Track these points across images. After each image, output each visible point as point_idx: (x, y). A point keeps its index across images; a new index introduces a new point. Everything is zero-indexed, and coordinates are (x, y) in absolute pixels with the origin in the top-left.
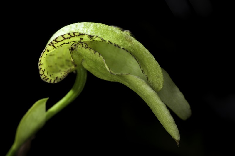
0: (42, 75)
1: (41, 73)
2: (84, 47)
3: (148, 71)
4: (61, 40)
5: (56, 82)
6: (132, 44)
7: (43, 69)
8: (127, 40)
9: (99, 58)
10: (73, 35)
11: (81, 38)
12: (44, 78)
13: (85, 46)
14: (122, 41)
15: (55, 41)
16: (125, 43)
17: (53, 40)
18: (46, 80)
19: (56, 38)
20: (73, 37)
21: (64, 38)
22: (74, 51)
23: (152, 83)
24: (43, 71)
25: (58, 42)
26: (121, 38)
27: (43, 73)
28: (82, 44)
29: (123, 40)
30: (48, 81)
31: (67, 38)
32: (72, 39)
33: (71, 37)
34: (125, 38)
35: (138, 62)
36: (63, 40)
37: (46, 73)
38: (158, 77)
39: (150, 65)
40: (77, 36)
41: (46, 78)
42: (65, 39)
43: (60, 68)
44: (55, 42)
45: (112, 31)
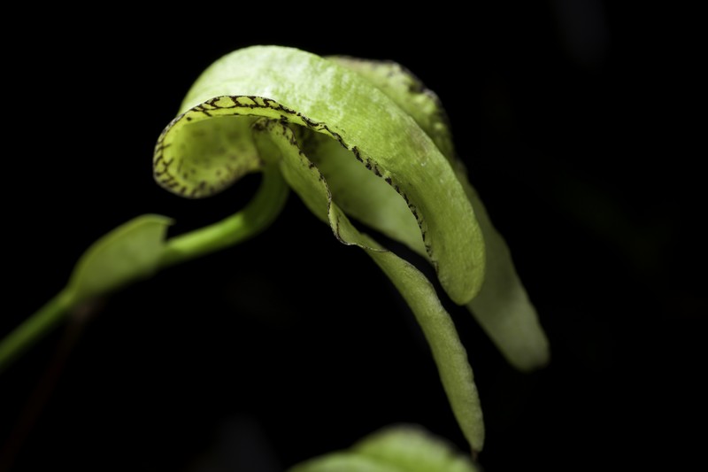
0: (159, 174)
1: (159, 168)
2: (287, 137)
3: (444, 248)
4: (228, 106)
5: (198, 195)
6: (424, 159)
7: (167, 158)
8: (412, 145)
9: (318, 183)
10: (261, 103)
11: (282, 116)
12: (164, 181)
13: (290, 137)
14: (398, 145)
15: (212, 104)
16: (404, 154)
17: (206, 103)
18: (172, 186)
19: (215, 100)
20: (262, 107)
21: (236, 102)
22: (262, 133)
23: (450, 280)
24: (166, 165)
25: (218, 108)
26: (398, 136)
27: (166, 171)
28: (285, 129)
29: (402, 143)
30: (177, 190)
31: (246, 106)
32: (257, 111)
33: (257, 105)
34: (409, 138)
35: (420, 223)
36: (233, 107)
37: (173, 171)
38: (471, 267)
39: (458, 230)
40: (272, 107)
41: (172, 182)
42: (238, 105)
43: (224, 142)
44: (209, 107)
45: (378, 105)
